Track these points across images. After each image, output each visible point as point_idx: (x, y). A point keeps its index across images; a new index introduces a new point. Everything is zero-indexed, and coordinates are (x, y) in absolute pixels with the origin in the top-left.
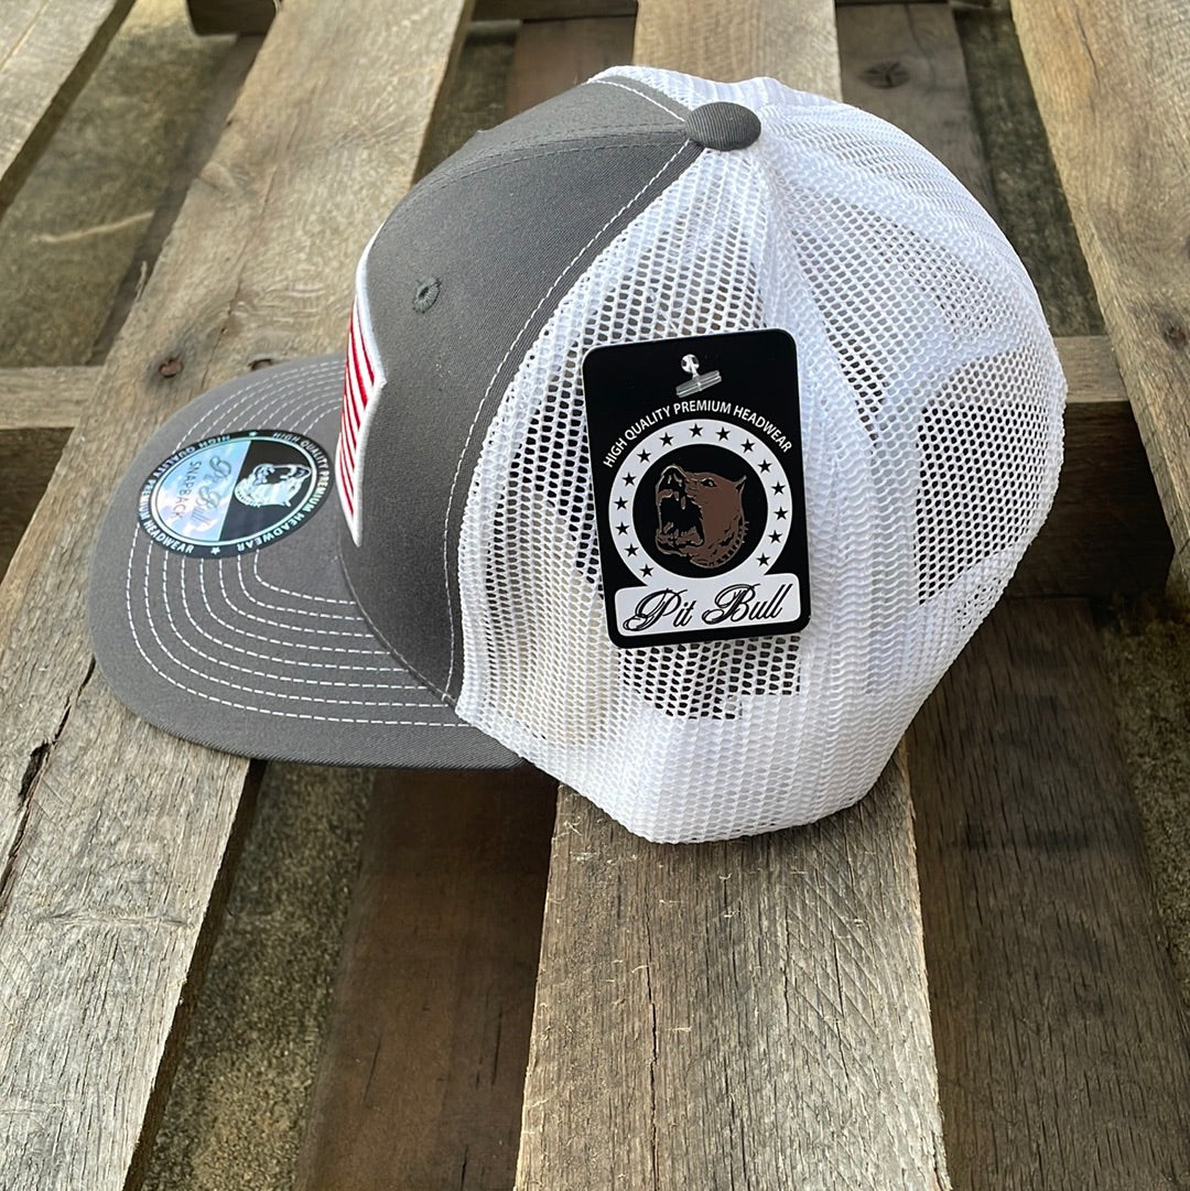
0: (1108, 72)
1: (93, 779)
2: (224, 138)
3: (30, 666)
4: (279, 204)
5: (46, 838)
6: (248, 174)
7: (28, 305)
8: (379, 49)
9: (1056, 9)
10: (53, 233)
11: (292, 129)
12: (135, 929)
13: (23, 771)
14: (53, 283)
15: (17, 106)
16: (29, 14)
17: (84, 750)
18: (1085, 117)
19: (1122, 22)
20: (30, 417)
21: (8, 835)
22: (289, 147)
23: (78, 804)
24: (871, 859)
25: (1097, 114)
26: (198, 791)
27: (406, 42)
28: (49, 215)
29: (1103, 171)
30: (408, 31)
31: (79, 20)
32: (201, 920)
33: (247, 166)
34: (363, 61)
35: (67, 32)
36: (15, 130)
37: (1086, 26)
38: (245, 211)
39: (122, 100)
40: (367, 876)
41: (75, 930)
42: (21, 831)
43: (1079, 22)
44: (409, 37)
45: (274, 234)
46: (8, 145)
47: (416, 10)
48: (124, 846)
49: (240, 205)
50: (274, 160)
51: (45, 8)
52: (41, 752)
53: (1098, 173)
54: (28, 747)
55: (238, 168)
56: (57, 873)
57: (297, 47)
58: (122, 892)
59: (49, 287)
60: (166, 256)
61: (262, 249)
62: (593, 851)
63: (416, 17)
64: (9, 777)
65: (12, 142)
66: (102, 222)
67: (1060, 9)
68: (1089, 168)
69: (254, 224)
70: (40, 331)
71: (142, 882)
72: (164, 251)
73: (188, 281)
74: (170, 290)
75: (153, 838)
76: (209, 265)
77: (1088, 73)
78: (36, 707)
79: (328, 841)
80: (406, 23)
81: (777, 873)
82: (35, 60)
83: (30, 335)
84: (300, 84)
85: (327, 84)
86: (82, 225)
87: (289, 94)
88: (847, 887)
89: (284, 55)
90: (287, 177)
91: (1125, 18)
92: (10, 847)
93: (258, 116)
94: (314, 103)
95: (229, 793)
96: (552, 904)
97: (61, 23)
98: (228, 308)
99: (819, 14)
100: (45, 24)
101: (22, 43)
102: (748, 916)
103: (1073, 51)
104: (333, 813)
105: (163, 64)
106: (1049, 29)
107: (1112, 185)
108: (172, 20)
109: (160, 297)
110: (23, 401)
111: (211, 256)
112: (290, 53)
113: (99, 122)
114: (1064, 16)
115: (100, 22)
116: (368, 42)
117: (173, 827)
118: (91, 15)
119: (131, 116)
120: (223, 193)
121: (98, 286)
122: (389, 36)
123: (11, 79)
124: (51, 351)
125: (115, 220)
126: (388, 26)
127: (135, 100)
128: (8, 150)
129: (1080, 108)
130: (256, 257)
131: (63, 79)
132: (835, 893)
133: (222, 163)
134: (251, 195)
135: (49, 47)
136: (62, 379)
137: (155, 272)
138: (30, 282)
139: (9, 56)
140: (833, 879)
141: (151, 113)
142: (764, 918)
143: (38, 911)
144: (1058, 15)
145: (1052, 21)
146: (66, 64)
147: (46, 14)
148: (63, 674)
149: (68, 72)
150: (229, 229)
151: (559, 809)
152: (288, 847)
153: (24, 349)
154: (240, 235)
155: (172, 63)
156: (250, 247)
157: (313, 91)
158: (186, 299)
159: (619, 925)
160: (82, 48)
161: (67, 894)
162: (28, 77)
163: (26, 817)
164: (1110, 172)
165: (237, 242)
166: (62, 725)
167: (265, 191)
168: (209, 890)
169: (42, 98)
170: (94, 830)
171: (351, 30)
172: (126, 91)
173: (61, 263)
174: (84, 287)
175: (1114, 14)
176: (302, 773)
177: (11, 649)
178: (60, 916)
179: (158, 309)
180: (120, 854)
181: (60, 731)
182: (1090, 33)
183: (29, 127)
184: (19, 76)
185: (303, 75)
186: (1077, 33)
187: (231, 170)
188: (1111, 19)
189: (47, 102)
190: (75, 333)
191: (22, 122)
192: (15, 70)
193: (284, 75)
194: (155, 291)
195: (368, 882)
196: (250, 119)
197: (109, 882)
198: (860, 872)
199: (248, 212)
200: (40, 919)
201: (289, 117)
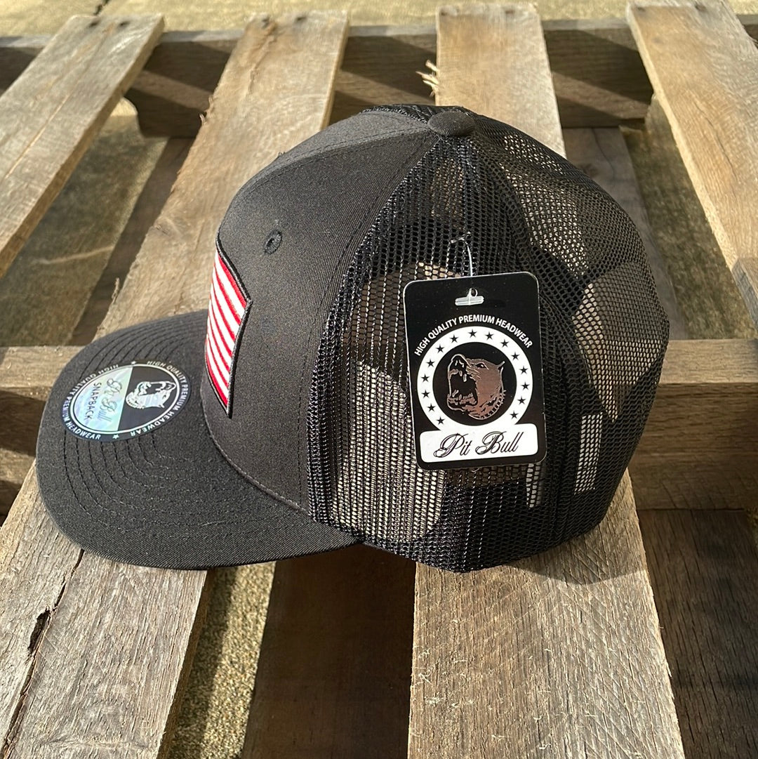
0: (741, 171)
1: (82, 636)
2: (170, 201)
3: (37, 554)
4: (207, 243)
5: (46, 681)
6: (185, 223)
7: (29, 304)
8: (270, 148)
9: (703, 132)
10: (47, 258)
11: (214, 196)
12: (111, 751)
13: (32, 631)
14: (46, 289)
15: (33, 178)
16: (42, 121)
17: (76, 615)
18: (729, 198)
19: (747, 141)
20: (39, 380)
21: (19, 678)
22: (212, 207)
23: (71, 655)
24: (643, 707)
25: (738, 197)
26: (156, 647)
27: (286, 144)
28: (44, 247)
29: (747, 232)
30: (288, 137)
31: (74, 126)
32: (159, 745)
33: (185, 220)
34: (259, 155)
35: (66, 132)
36: (32, 193)
37: (724, 142)
38: (184, 247)
39: (93, 176)
40: (260, 701)
41: (67, 752)
42: (30, 676)
43: (719, 140)
44: (288, 141)
45: (204, 263)
46: (27, 202)
47: (292, 124)
48: (103, 688)
49: (181, 244)
50: (203, 215)
51: (53, 117)
52: (43, 617)
53: (743, 234)
54: (35, 613)
55: (179, 220)
56: (55, 708)
57: (215, 145)
58: (101, 723)
59: (43, 292)
60: (131, 275)
61: (196, 272)
62: (441, 696)
63: (293, 129)
64: (21, 635)
65: (30, 201)
66: (80, 251)
67: (705, 132)
68: (736, 231)
69: (191, 256)
70: (38, 320)
71: (116, 714)
72: (131, 272)
73: (146, 292)
74: (134, 297)
75: (124, 681)
76: (161, 281)
77: (728, 171)
78: (41, 583)
79: (229, 672)
80: (286, 132)
81: (575, 716)
82: (45, 149)
83: (30, 324)
84: (219, 168)
85: (236, 168)
86: (66, 253)
87: (211, 174)
88: (627, 728)
89: (207, 150)
90: (212, 226)
91: (748, 138)
92: (21, 687)
93: (192, 188)
94: (228, 180)
95: (178, 649)
96: (413, 737)
97: (62, 126)
98: (174, 310)
99: (552, 132)
100: (52, 128)
101: (37, 139)
102: (557, 749)
103: (717, 158)
104: (232, 652)
105: (119, 155)
106: (700, 144)
107: (752, 242)
108: (126, 128)
109: (128, 302)
110: (34, 368)
111: (162, 276)
112: (211, 149)
113: (78, 189)
114: (708, 136)
115: (87, 127)
116: (262, 144)
117: (138, 674)
118: (82, 122)
119: (99, 186)
120: (170, 235)
121: (76, 292)
122: (276, 139)
123: (29, 161)
124: (44, 333)
125: (89, 250)
126: (275, 134)
127: (102, 176)
128: (27, 205)
129: (725, 193)
130: (192, 277)
131: (63, 162)
132: (618, 732)
133: (169, 216)
134: (188, 237)
135: (55, 142)
136: (61, 355)
137: (124, 286)
138: (31, 289)
139: (29, 146)
140: (616, 721)
141: (112, 184)
142: (568, 750)
143: (41, 736)
144: (705, 136)
145: (701, 140)
146: (64, 152)
147: (53, 121)
148: (60, 559)
149: (66, 157)
150: (174, 259)
151: (414, 663)
152: (201, 676)
153: (26, 333)
154: (181, 262)
155: (126, 154)
156: (188, 270)
157: (227, 173)
158: (146, 303)
159: (463, 754)
160: (76, 143)
161: (62, 724)
162: (40, 160)
163: (33, 666)
164: (750, 233)
165: (179, 266)
166: (60, 597)
167: (198, 235)
168: (164, 722)
169: (50, 173)
170: (82, 675)
171: (251, 135)
172: (95, 171)
173: (52, 277)
174: (67, 293)
175: (741, 136)
176: (211, 623)
177: (23, 541)
178: (57, 741)
179: (127, 310)
180: (100, 694)
181: (59, 601)
182: (727, 147)
183: (41, 191)
184: (35, 160)
185: (220, 163)
186: (718, 147)
187: (174, 221)
188: (739, 139)
189: (52, 176)
190: (61, 322)
191: (36, 188)
192: (32, 156)
193: (208, 162)
194: (125, 297)
195: (261, 705)
196: (187, 189)
197: (92, 715)
198: (635, 716)
199: (186, 248)
200: (42, 743)
201: (212, 189)
